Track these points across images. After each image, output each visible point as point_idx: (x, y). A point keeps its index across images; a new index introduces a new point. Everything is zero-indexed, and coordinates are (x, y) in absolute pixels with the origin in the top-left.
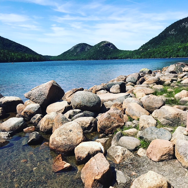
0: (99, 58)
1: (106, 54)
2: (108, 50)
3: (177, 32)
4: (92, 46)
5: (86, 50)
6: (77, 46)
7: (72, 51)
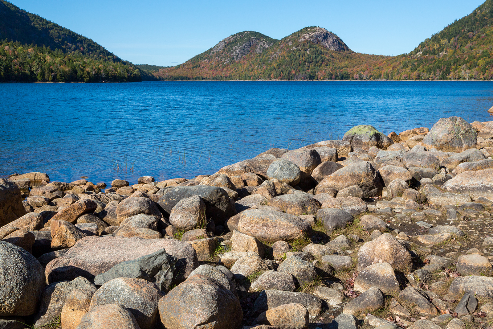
1: (316, 63)
2: (321, 53)
4: (276, 40)
5: (258, 51)
6: (231, 40)
7: (218, 54)
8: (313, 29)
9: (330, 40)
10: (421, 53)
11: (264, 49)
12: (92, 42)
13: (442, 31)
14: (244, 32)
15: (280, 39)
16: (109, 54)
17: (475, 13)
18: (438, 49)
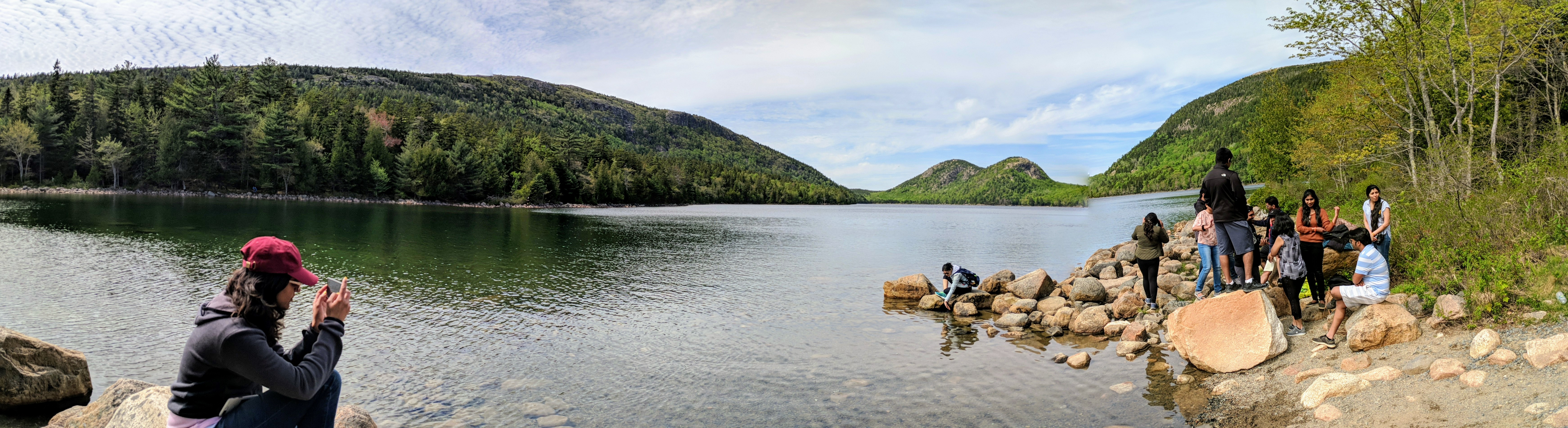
0: (1001, 201)
1: (1019, 189)
2: (1024, 181)
3: (1196, 127)
4: (982, 168)
5: (964, 178)
6: (940, 167)
7: (926, 180)
8: (1016, 159)
9: (1032, 170)
10: (1115, 171)
11: (970, 176)
12: (813, 169)
13: (1130, 152)
14: (952, 161)
15: (986, 167)
16: (826, 179)
17: (1155, 135)
18: (1129, 167)
